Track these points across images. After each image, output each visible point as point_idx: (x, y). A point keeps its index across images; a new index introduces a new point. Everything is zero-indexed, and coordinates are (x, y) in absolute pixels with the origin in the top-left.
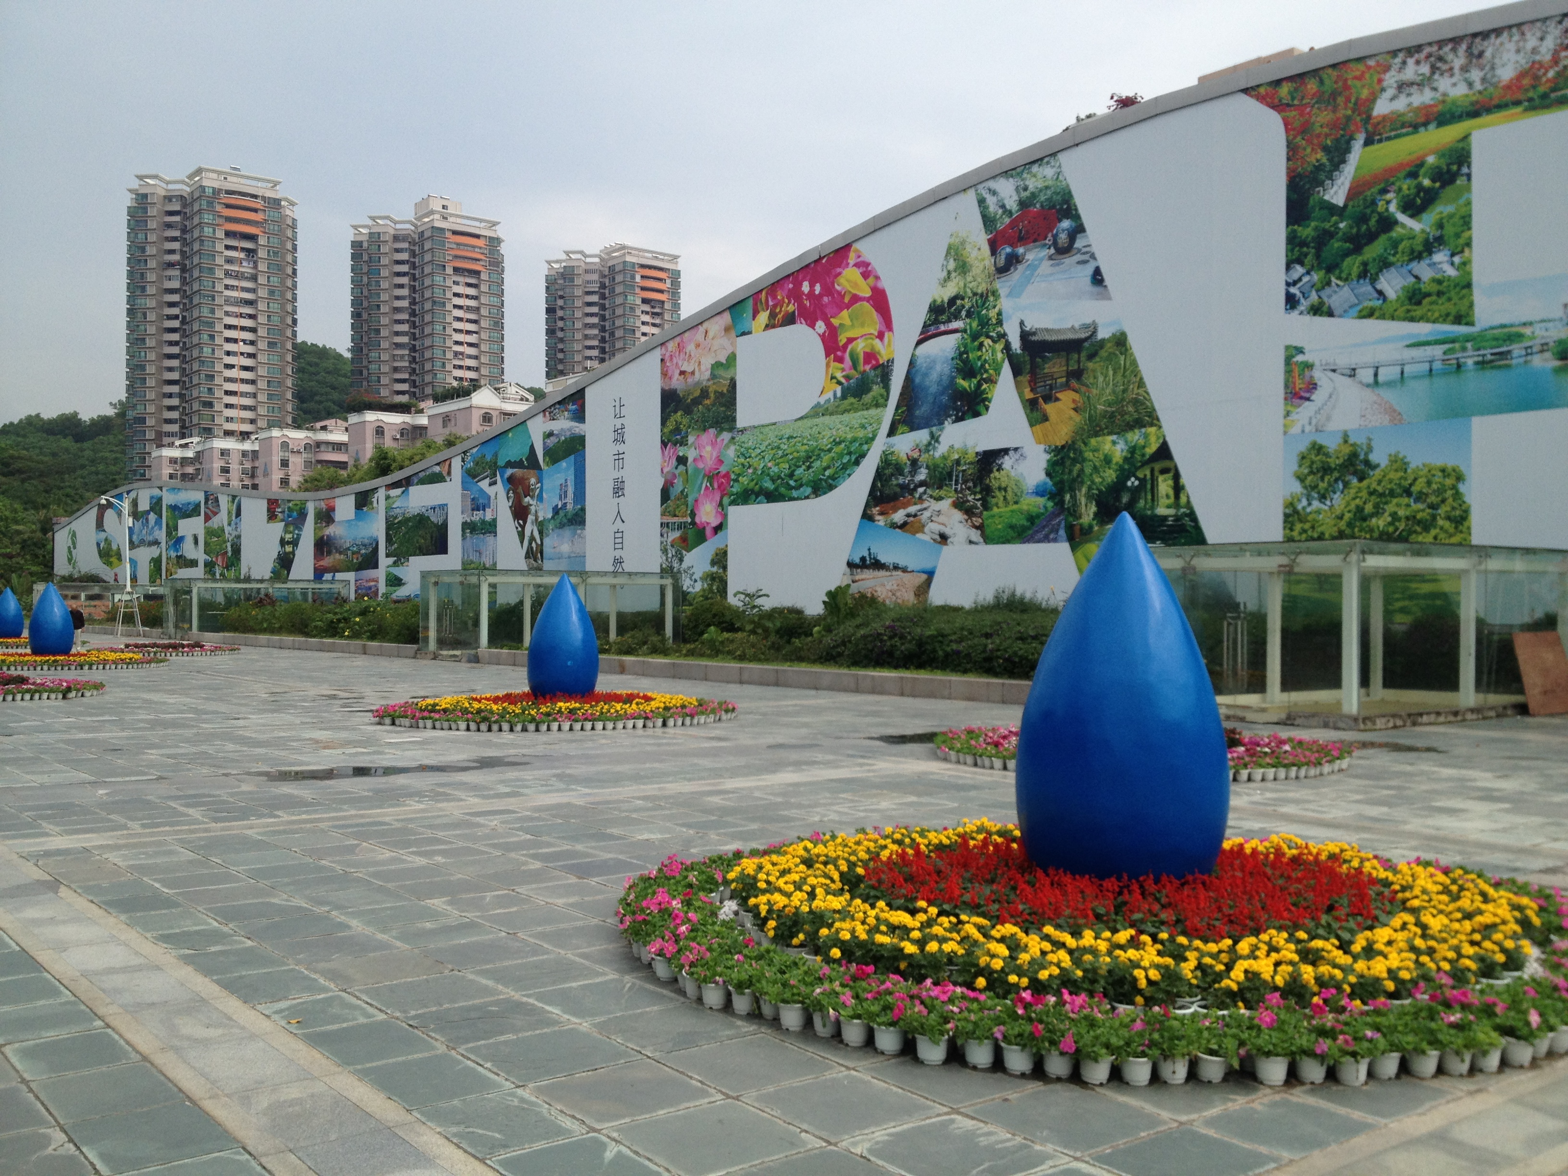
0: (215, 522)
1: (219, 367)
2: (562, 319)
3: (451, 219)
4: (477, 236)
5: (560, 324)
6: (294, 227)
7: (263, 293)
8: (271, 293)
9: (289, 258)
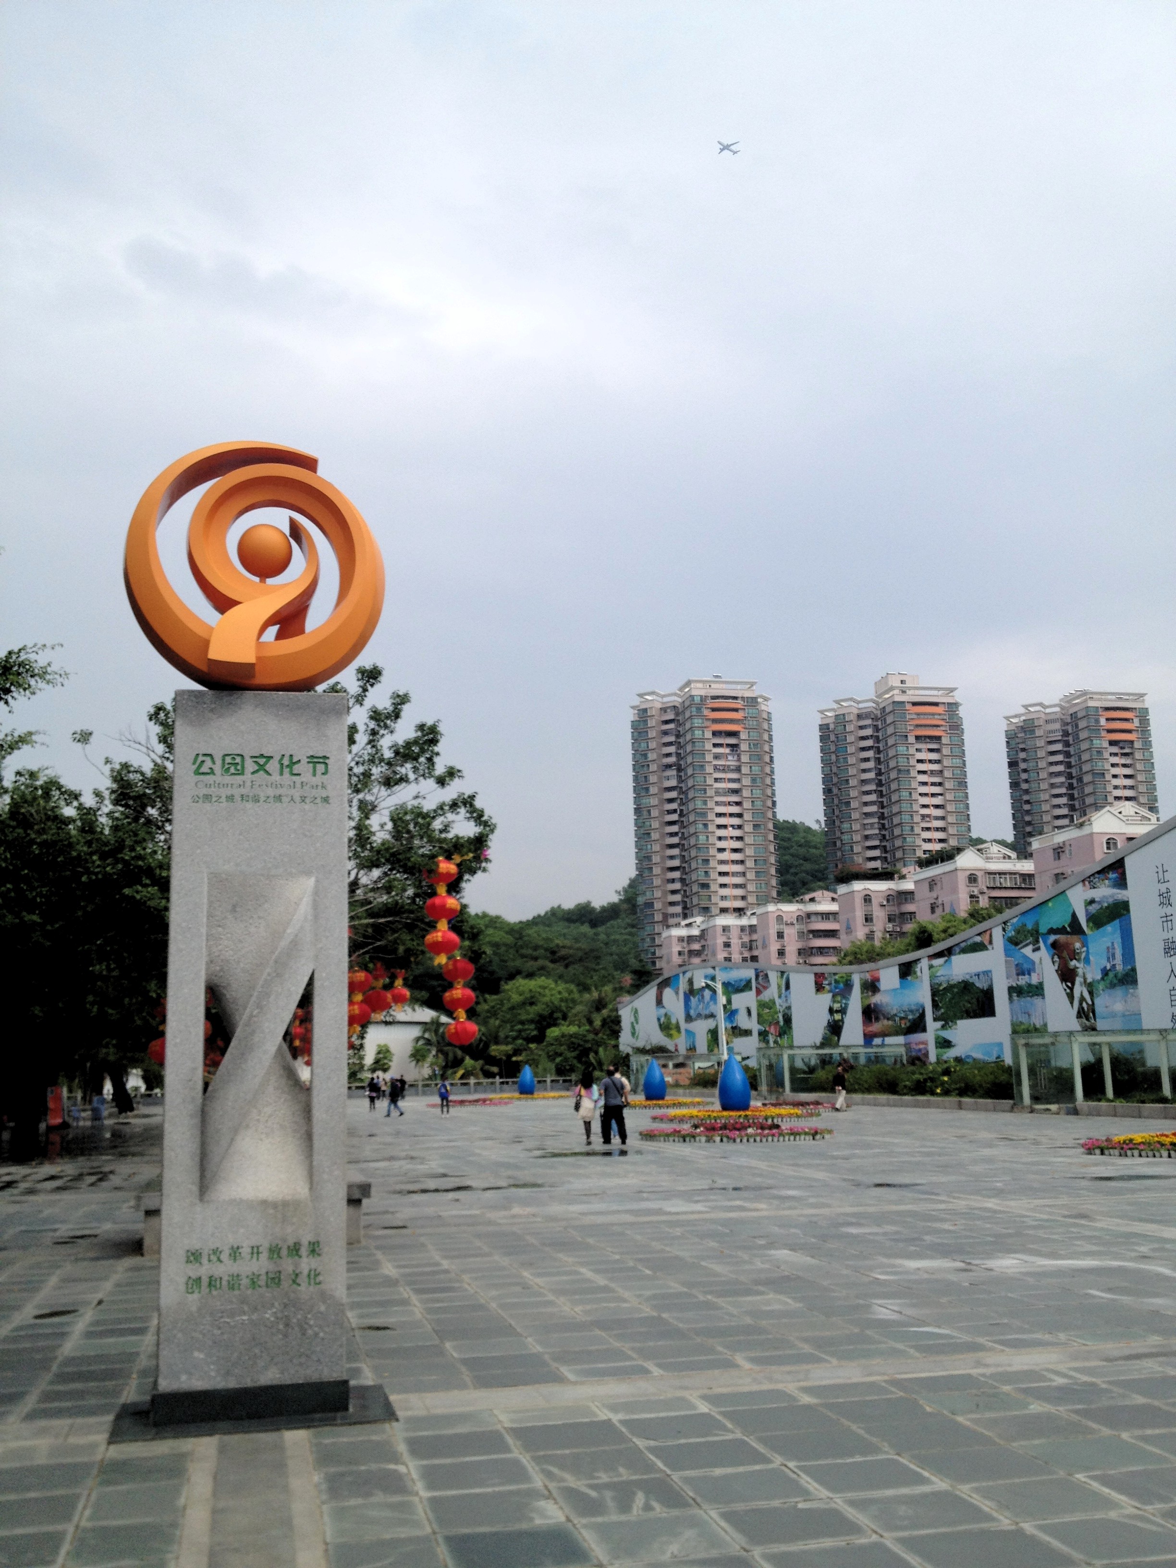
0: (766, 996)
1: (713, 851)
2: (1025, 771)
3: (909, 692)
4: (936, 704)
5: (1024, 776)
6: (769, 720)
7: (746, 781)
8: (754, 780)
9: (767, 748)
